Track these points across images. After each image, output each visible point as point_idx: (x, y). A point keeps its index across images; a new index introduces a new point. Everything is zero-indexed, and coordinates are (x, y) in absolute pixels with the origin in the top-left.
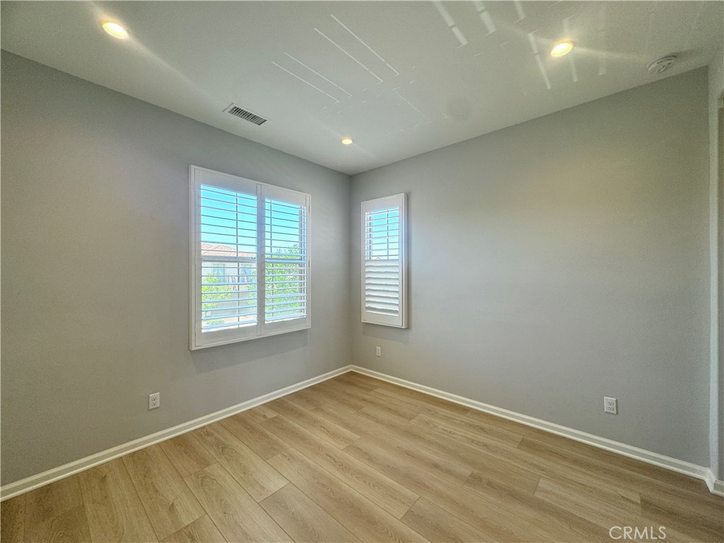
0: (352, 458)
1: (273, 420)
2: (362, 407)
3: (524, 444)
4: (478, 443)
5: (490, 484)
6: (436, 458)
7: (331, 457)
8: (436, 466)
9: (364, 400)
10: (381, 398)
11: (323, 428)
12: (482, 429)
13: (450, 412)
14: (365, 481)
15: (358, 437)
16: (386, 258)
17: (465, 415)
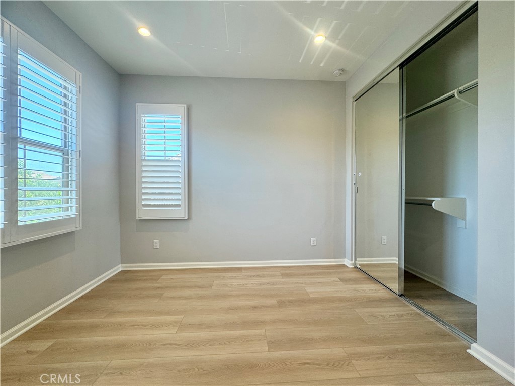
0: (191, 334)
1: (51, 349)
2: (162, 294)
3: (284, 275)
4: (264, 284)
5: (289, 302)
6: (252, 303)
7: (170, 344)
8: (255, 307)
9: (159, 288)
10: (173, 281)
11: (135, 326)
12: (258, 276)
13: (232, 274)
14: (220, 344)
15: (182, 316)
16: (163, 158)
17: (242, 272)
